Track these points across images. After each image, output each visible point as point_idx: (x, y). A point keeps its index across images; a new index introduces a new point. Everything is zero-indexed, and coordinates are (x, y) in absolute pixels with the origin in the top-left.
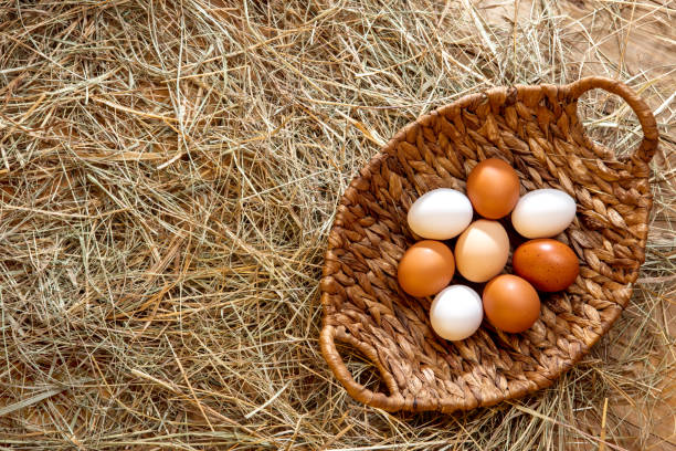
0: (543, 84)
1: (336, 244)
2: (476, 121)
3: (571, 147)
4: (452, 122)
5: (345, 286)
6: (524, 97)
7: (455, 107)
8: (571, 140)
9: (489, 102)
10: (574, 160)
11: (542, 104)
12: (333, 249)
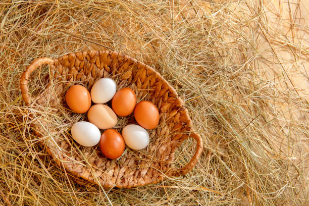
0: (191, 120)
1: (91, 54)
2: (166, 99)
3: (169, 143)
4: (162, 89)
5: (75, 66)
6: (183, 114)
7: (168, 86)
8: (172, 142)
9: (175, 100)
10: (165, 147)
11: (183, 123)
12: (88, 54)
